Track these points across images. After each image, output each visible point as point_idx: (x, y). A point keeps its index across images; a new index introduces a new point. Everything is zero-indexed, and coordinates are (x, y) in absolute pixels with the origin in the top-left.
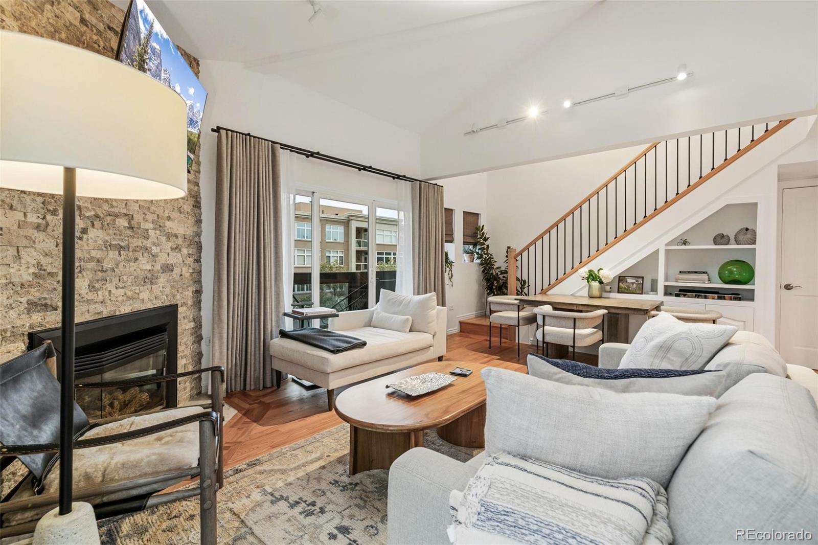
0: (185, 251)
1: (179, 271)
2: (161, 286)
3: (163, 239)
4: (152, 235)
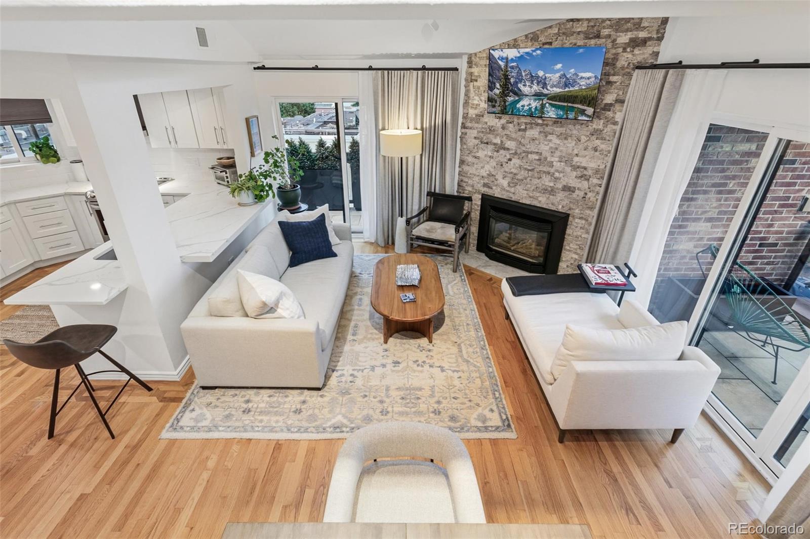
1: (582, 194)
2: (559, 198)
3: (568, 169)
4: (557, 165)
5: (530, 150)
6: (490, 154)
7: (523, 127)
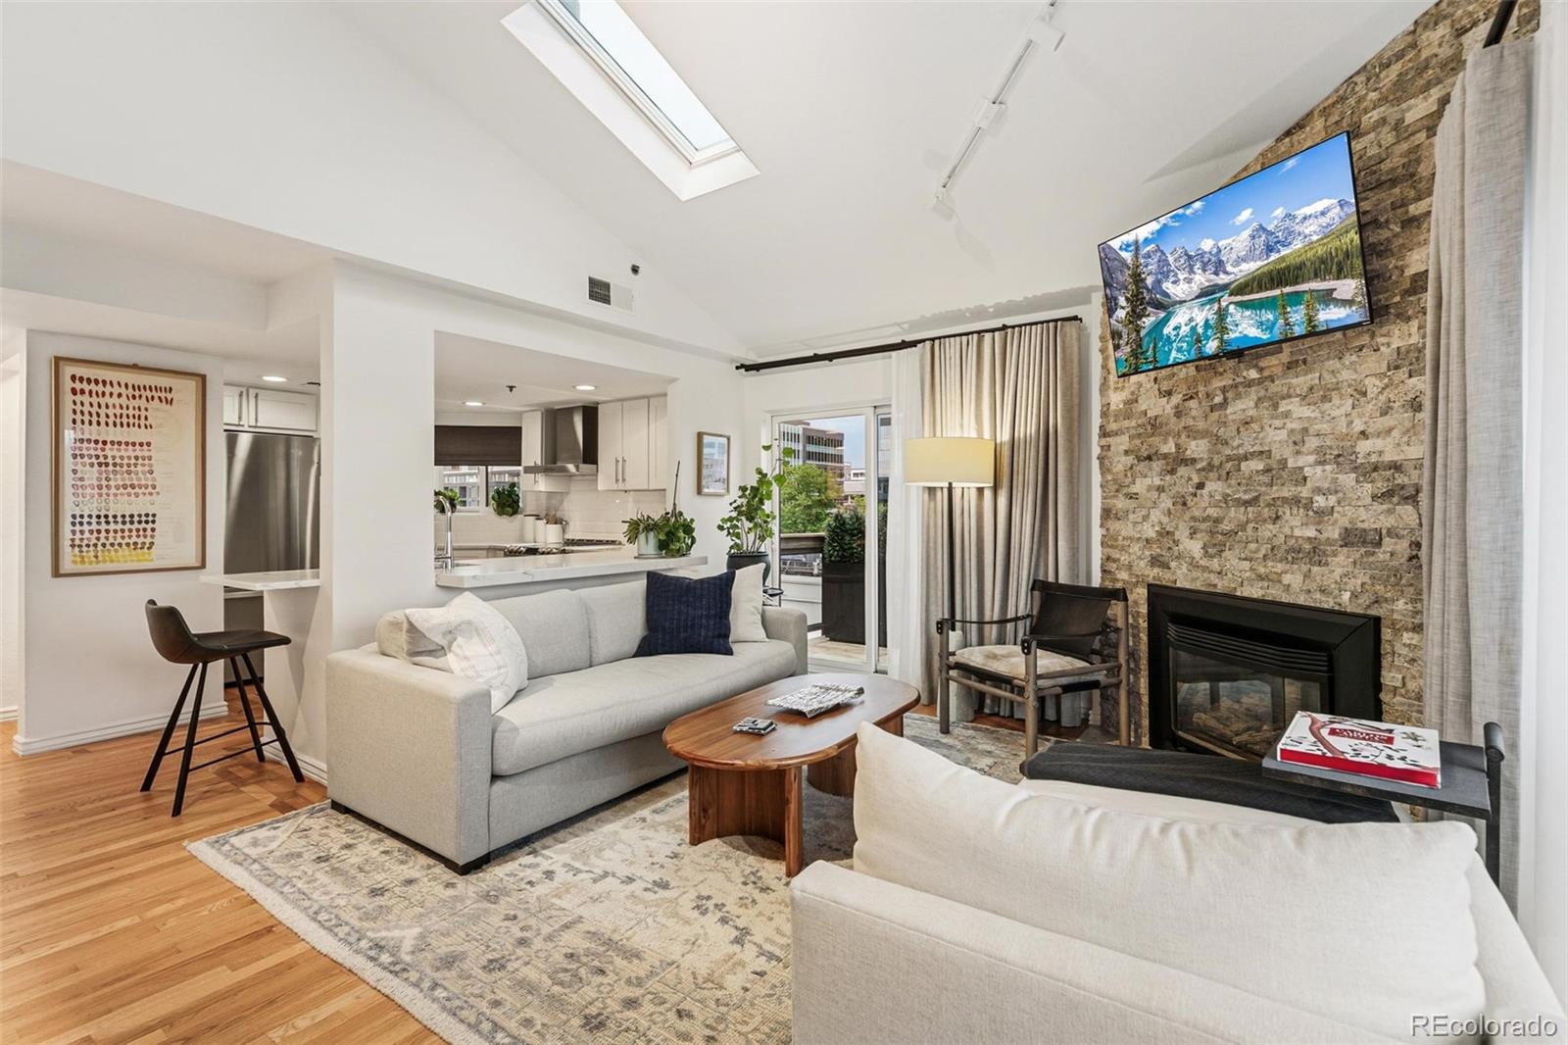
1: (1403, 547)
2: (1339, 571)
3: (1348, 480)
4: (1317, 475)
5: (1241, 451)
6: (1157, 482)
7: (1218, 399)
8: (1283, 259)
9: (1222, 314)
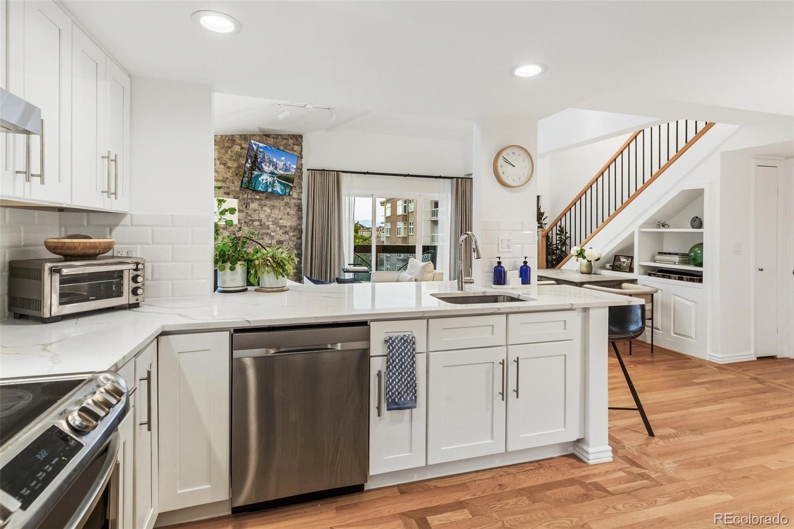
0: (291, 234)
8: (287, 174)
9: (274, 181)
